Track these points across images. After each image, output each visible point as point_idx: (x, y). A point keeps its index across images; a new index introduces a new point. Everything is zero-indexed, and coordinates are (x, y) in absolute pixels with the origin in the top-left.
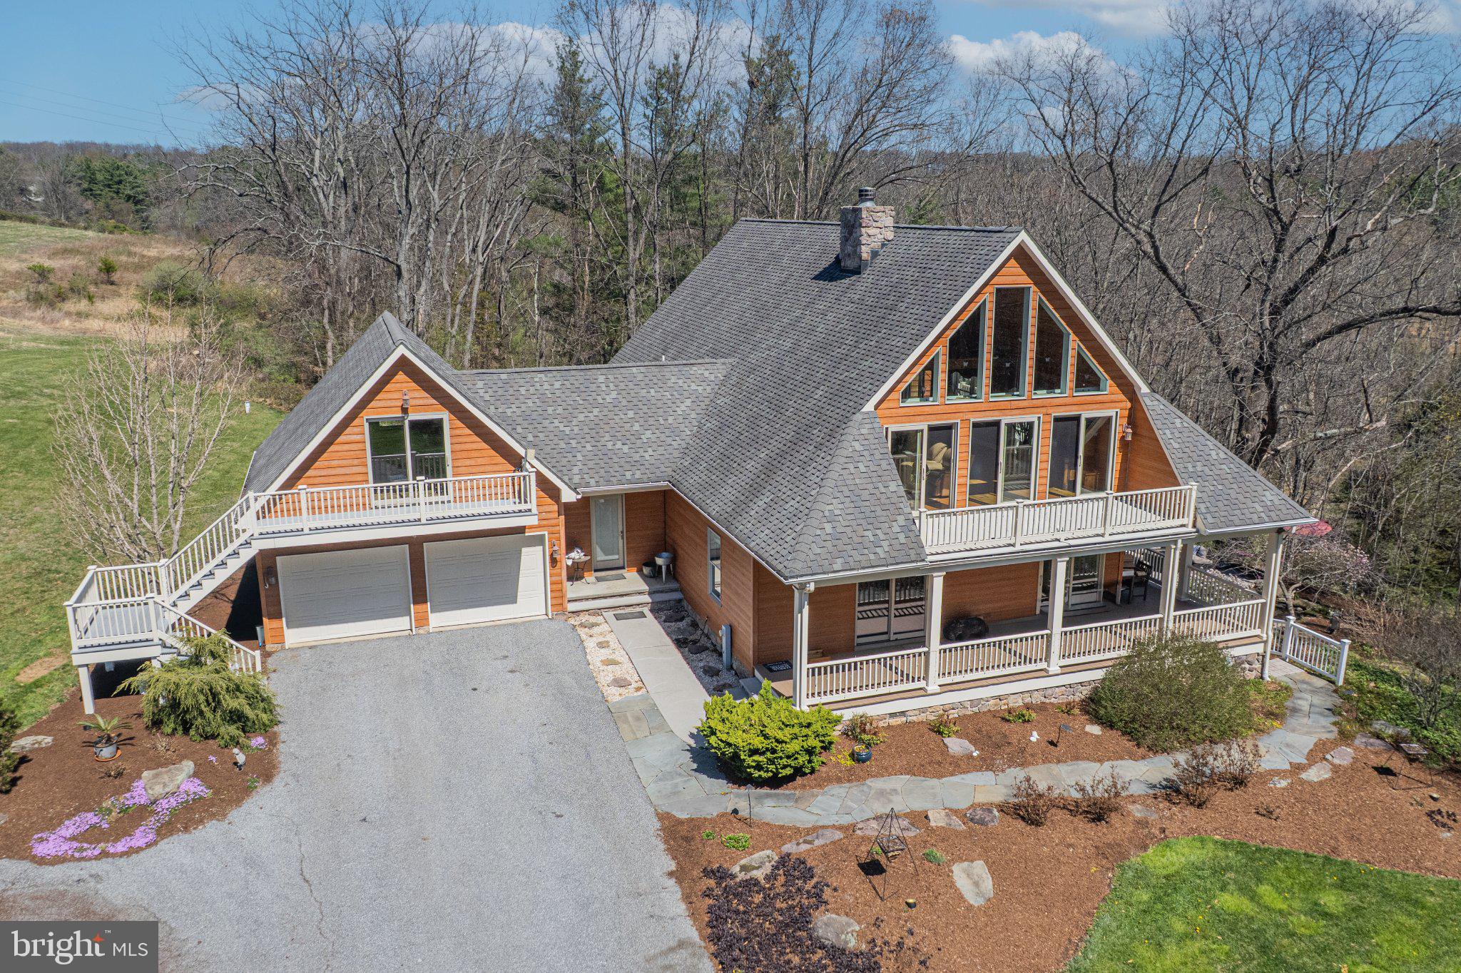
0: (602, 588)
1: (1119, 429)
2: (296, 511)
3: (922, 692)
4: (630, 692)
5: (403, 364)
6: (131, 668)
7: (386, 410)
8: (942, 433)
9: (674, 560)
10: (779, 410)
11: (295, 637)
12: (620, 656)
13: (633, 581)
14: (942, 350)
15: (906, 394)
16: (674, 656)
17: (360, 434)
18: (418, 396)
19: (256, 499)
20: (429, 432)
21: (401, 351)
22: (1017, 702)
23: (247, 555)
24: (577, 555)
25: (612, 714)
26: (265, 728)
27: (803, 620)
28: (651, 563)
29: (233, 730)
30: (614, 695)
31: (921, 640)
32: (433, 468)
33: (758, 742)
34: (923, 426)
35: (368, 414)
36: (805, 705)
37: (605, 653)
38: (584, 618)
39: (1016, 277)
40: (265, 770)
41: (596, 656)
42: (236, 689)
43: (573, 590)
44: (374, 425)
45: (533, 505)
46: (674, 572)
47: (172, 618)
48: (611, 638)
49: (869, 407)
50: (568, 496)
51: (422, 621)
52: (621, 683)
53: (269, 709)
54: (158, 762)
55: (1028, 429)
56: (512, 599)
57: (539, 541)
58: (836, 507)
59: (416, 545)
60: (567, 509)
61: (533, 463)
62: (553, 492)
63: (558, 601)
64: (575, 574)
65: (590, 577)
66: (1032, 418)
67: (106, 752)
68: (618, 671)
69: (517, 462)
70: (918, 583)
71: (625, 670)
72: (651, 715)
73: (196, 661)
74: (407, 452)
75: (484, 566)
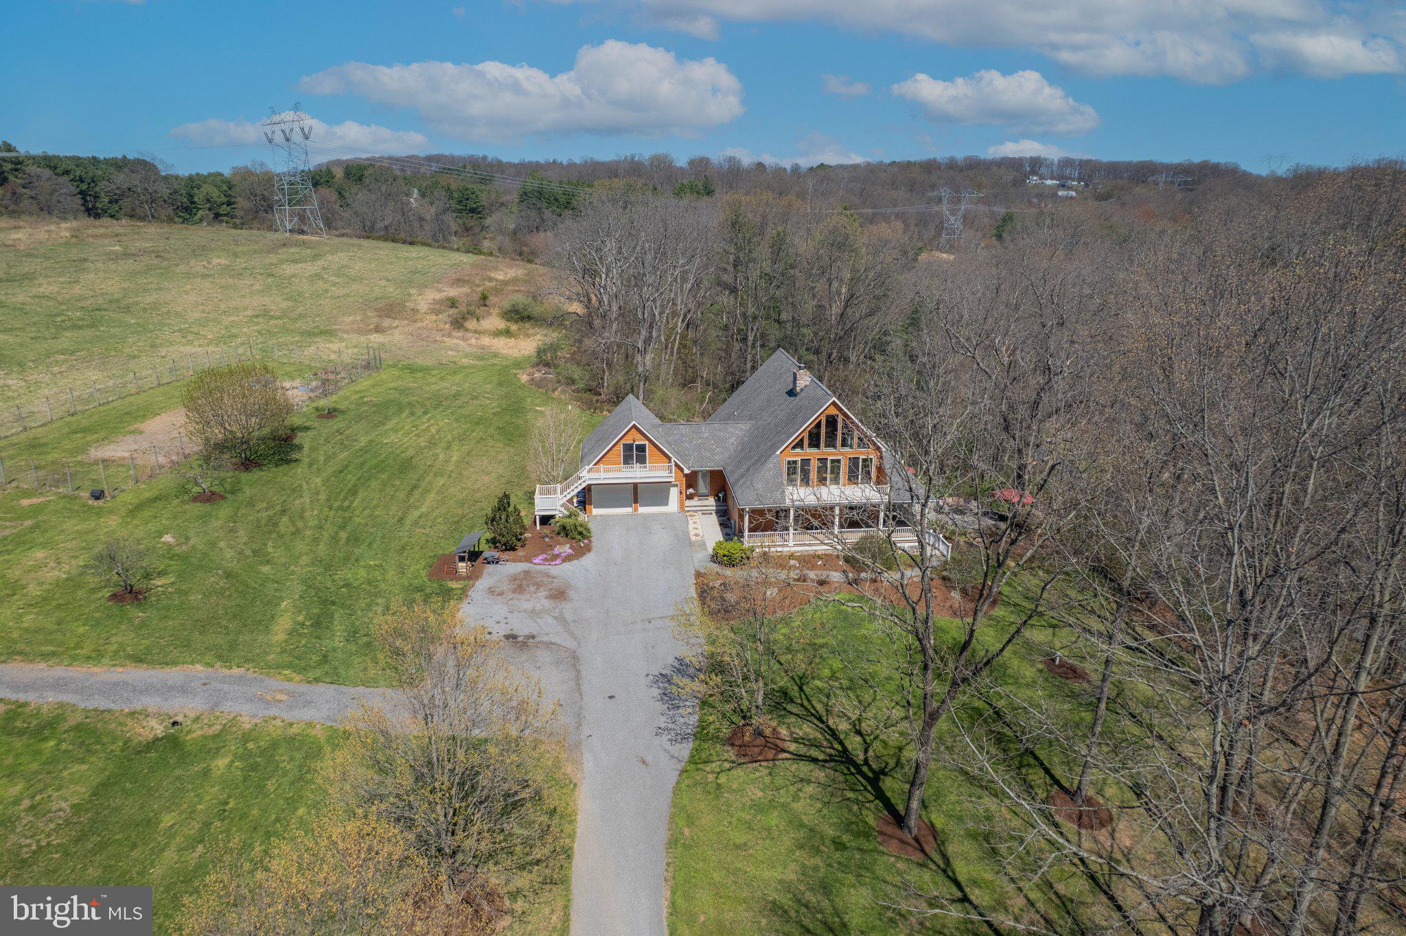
0: (699, 503)
1: (875, 462)
2: (599, 471)
3: (787, 546)
4: (699, 538)
5: (634, 426)
6: (552, 517)
7: (627, 441)
8: (806, 462)
9: (725, 495)
10: (758, 448)
11: (596, 511)
12: (699, 527)
13: (711, 501)
14: (806, 435)
15: (794, 448)
16: (718, 528)
17: (620, 448)
18: (639, 436)
19: (587, 468)
20: (641, 449)
21: (634, 422)
22: (819, 553)
23: (584, 485)
24: (691, 491)
25: (691, 544)
26: (588, 538)
27: (746, 519)
28: (717, 495)
29: (580, 537)
30: (693, 538)
31: (787, 529)
32: (642, 460)
33: (726, 553)
34: (799, 459)
35: (622, 442)
36: (746, 545)
37: (695, 526)
38: (691, 513)
39: (833, 411)
40: (588, 549)
41: (691, 526)
42: (581, 526)
43: (688, 503)
44: (625, 445)
45: (673, 475)
46: (725, 500)
47: (561, 503)
48: (698, 521)
49: (778, 453)
50: (687, 471)
51: (636, 510)
52: (697, 535)
53: (589, 532)
54: (560, 544)
55: (839, 461)
56: (666, 504)
57: (676, 486)
58: (760, 486)
59: (635, 486)
60: (686, 476)
61: (673, 459)
62: (682, 470)
63: (682, 506)
64: (690, 497)
65: (696, 499)
66: (840, 457)
67: (547, 539)
68: (697, 532)
69: (669, 458)
70: (787, 511)
71: (700, 532)
72: (703, 545)
73: (570, 516)
74: (634, 454)
75: (657, 493)
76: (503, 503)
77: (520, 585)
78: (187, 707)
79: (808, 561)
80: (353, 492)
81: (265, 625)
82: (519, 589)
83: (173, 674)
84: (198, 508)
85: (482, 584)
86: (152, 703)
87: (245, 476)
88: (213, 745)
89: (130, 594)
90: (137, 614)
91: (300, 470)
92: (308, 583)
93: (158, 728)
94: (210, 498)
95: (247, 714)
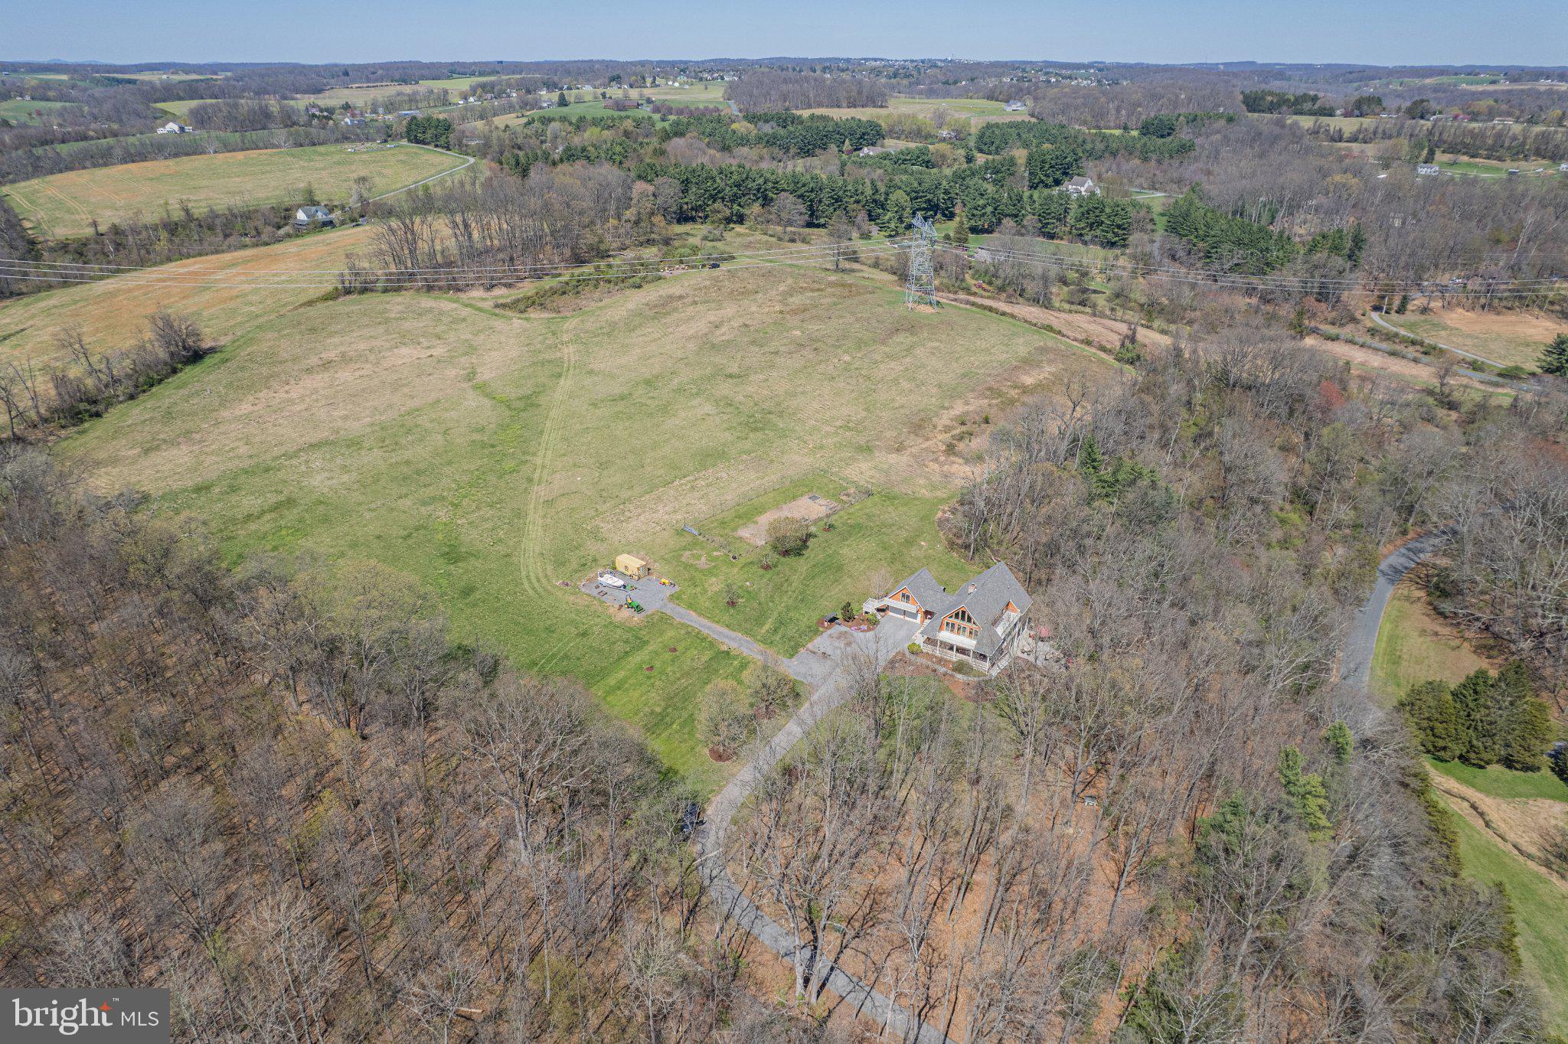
2: (889, 601)
6: (867, 613)
7: (904, 592)
8: (953, 624)
14: (954, 615)
17: (901, 594)
18: (908, 592)
19: (885, 598)
26: (876, 625)
27: (924, 638)
29: (873, 624)
33: (913, 648)
35: (902, 592)
36: (921, 648)
40: (873, 629)
42: (877, 619)
44: (903, 594)
47: (873, 608)
50: (923, 610)
51: (904, 618)
53: (879, 622)
54: (865, 624)
57: (920, 614)
59: (904, 610)
61: (918, 604)
63: (922, 621)
67: (861, 621)
73: (874, 615)
74: (906, 597)
75: (914, 616)
76: (849, 604)
77: (841, 635)
78: (733, 645)
79: (940, 661)
80: (813, 578)
81: (762, 625)
82: (839, 638)
83: (733, 634)
84: (761, 571)
85: (829, 632)
86: (726, 641)
87: (782, 559)
88: (735, 657)
89: (732, 604)
90: (732, 611)
91: (802, 560)
92: (780, 614)
93: (725, 648)
94: (767, 568)
95: (746, 652)
